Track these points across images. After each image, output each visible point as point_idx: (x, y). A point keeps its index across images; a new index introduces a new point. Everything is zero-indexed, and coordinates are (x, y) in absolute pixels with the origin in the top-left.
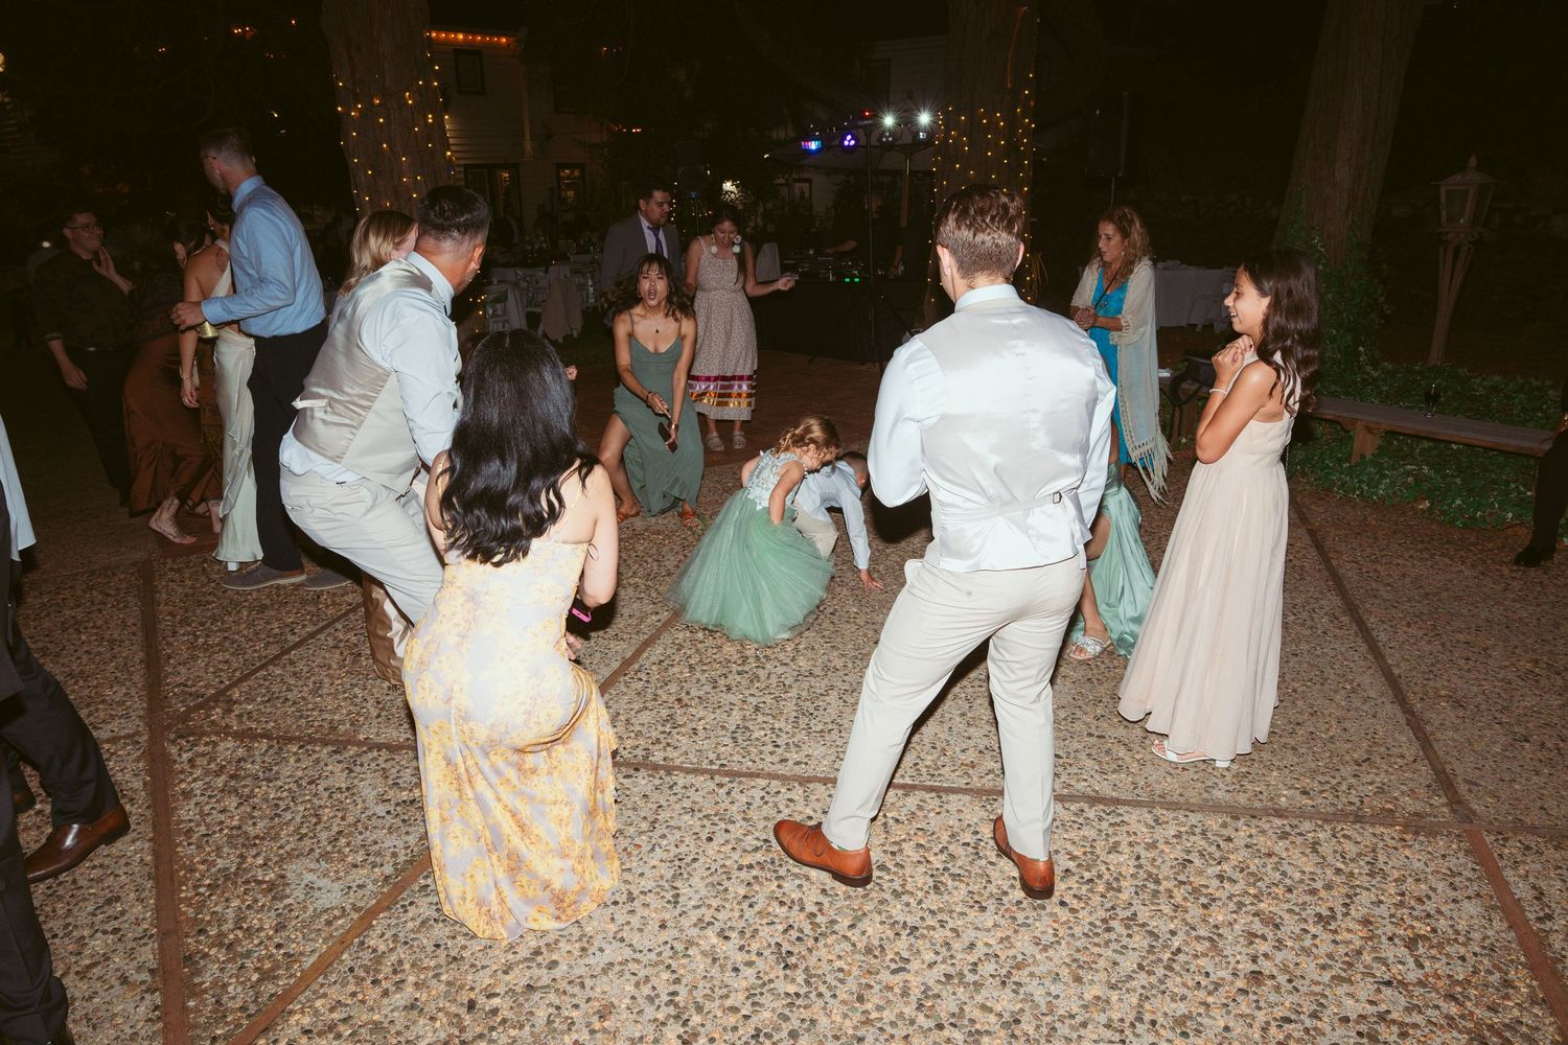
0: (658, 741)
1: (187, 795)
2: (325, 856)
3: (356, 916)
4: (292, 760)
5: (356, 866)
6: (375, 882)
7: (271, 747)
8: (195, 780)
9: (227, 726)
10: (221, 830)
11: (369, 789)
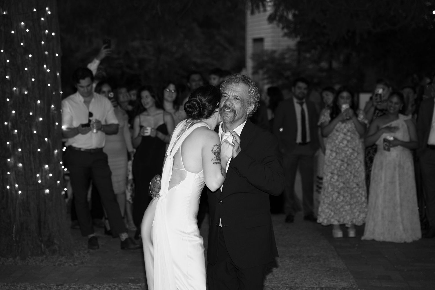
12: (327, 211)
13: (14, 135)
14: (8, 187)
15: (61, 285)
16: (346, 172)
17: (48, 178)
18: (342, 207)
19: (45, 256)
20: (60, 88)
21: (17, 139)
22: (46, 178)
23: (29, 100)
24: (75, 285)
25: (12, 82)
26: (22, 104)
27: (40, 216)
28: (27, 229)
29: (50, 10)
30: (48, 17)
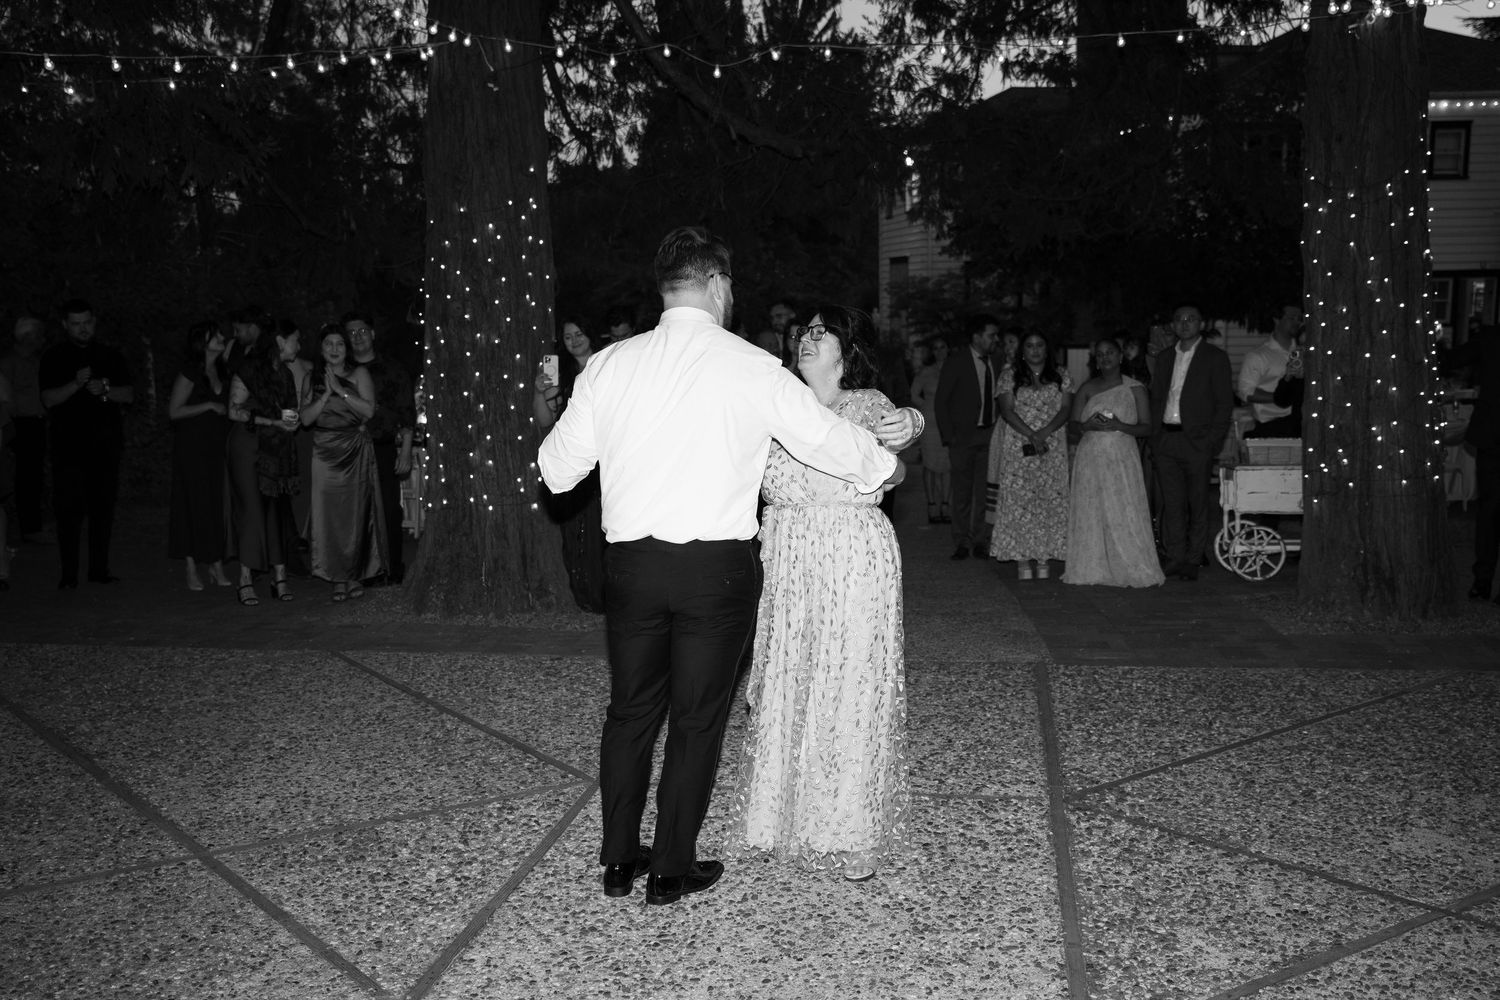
1: (1086, 854)
2: (1212, 930)
3: (1243, 982)
4: (1183, 852)
5: (1244, 946)
6: (1263, 963)
7: (1162, 837)
8: (1092, 844)
9: (1120, 811)
10: (1116, 887)
11: (1258, 891)
12: (1003, 536)
13: (477, 412)
14: (472, 500)
15: (557, 659)
16: (1039, 474)
17: (536, 483)
18: (1029, 531)
19: (534, 613)
21: (484, 419)
22: (532, 484)
23: (502, 354)
24: (582, 660)
25: (474, 325)
26: (491, 360)
27: (524, 546)
28: (503, 568)
29: (535, 202)
30: (531, 214)
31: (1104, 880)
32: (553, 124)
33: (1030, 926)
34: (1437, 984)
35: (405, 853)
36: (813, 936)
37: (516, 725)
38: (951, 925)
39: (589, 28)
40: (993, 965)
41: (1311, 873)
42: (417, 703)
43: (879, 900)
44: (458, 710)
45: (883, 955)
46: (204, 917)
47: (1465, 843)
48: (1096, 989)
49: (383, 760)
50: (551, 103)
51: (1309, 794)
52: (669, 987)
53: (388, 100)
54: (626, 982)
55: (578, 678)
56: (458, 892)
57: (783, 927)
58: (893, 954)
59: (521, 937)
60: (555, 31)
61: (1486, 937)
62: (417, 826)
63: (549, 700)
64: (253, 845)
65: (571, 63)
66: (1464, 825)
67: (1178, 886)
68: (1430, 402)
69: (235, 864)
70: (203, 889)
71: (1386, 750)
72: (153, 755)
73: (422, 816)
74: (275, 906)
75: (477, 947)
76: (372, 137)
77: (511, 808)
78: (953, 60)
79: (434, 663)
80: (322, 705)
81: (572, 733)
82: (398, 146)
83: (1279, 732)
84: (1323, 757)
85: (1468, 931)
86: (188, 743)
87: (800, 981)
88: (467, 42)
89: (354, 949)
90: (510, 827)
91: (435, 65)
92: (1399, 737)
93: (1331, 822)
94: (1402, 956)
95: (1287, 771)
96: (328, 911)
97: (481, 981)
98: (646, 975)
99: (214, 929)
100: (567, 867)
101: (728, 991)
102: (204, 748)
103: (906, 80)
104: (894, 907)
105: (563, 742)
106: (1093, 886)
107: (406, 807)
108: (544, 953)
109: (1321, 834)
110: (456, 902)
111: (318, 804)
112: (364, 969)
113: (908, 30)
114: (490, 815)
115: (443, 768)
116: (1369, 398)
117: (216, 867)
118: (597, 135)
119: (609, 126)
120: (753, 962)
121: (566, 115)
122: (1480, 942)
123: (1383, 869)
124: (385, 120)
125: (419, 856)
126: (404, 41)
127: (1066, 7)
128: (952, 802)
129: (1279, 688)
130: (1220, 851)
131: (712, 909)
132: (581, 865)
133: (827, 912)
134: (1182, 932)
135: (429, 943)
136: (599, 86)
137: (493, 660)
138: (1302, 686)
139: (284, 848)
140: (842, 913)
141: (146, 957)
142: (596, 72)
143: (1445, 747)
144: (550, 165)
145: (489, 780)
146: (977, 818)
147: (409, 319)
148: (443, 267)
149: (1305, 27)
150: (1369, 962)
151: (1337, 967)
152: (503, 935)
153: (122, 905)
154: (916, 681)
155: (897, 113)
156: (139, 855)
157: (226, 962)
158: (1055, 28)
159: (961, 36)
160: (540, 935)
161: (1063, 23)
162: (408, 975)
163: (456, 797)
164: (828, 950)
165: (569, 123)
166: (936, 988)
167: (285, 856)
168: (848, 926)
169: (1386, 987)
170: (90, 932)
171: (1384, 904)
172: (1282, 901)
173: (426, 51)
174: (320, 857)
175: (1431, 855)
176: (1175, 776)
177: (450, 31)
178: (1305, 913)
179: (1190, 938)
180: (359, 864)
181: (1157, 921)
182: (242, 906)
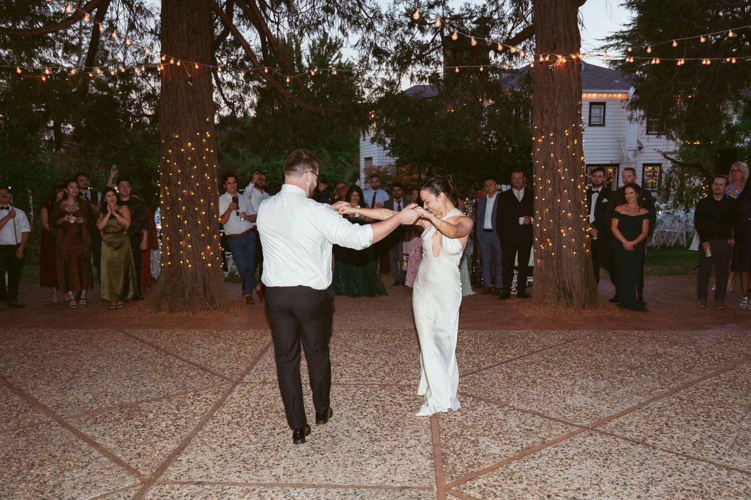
0: (651, 436)
2: (493, 438)
3: (505, 458)
4: (482, 406)
5: (506, 444)
6: (513, 451)
7: (473, 400)
11: (513, 422)
12: (411, 277)
13: (184, 224)
14: (182, 262)
15: (219, 331)
19: (209, 311)
20: (218, 191)
21: (187, 227)
22: (208, 255)
23: (195, 199)
24: (230, 331)
25: (183, 187)
26: (190, 202)
27: (205, 283)
28: (196, 292)
29: (210, 134)
30: (208, 139)
31: (450, 418)
32: (217, 99)
33: (418, 438)
34: (582, 457)
35: (151, 416)
36: (328, 445)
37: (201, 359)
38: (386, 438)
39: (232, 57)
40: (403, 455)
41: (534, 414)
42: (157, 351)
43: (356, 429)
44: (175, 353)
45: (357, 452)
46: (60, 447)
47: (596, 400)
48: (444, 463)
49: (141, 375)
50: (216, 89)
51: (534, 382)
52: (267, 468)
53: (143, 86)
54: (248, 466)
55: (229, 339)
56: (175, 431)
57: (315, 441)
58: (362, 451)
59: (203, 449)
60: (217, 58)
61: (602, 438)
62: (157, 404)
63: (215, 348)
64: (82, 415)
65: (225, 72)
66: (596, 393)
67: (480, 420)
68: (585, 220)
69: (74, 423)
70: (59, 435)
71: (566, 363)
72: (35, 376)
73: (159, 400)
74: (92, 440)
75: (184, 454)
76: (135, 102)
77: (199, 395)
78: (389, 75)
79: (164, 333)
80: (113, 353)
81: (226, 362)
82: (147, 107)
83: (523, 356)
84: (540, 366)
85: (596, 436)
86: (51, 371)
87: (323, 463)
88: (178, 64)
89: (128, 457)
90: (198, 403)
91: (164, 73)
92: (572, 358)
93: (543, 393)
94: (569, 446)
95: (526, 372)
96: (117, 442)
97: (185, 469)
98: (257, 463)
99: (64, 451)
100: (223, 419)
101: (292, 469)
102: (58, 373)
103: (369, 84)
104: (362, 432)
105: (222, 366)
106: (445, 421)
107: (152, 396)
108: (212, 455)
109: (539, 398)
110: (174, 436)
111: (111, 396)
112: (133, 466)
113: (370, 62)
114: (189, 398)
115: (168, 379)
116: (560, 218)
117: (64, 425)
118: (237, 104)
119: (241, 100)
120: (303, 456)
121: (223, 95)
122: (600, 440)
123: (563, 411)
124: (141, 95)
125: (157, 417)
126: (150, 61)
127: (437, 53)
128: (387, 387)
129: (523, 338)
130: (497, 406)
131: (285, 435)
132: (229, 417)
133: (334, 434)
134: (481, 439)
135: (162, 454)
136: (237, 83)
137: (191, 331)
138: (533, 337)
139: (96, 415)
140: (340, 435)
141: (33, 465)
142: (236, 76)
143: (590, 361)
144: (216, 117)
145: (189, 383)
146: (397, 394)
147: (152, 183)
148: (168, 161)
149: (532, 65)
150: (556, 449)
151: (543, 452)
152: (195, 449)
153: (21, 443)
154: (373, 337)
155: (366, 98)
156: (29, 420)
157: (70, 465)
158: (432, 62)
159: (393, 64)
160: (211, 448)
161: (435, 60)
162: (153, 468)
163: (174, 390)
164: (334, 450)
165: (224, 99)
166: (379, 465)
167: (97, 419)
168: (343, 440)
169: (563, 459)
170: (7, 455)
171: (562, 426)
172: (522, 426)
173: (160, 67)
174: (113, 419)
175: (583, 406)
176: (480, 375)
177: (171, 59)
178: (531, 430)
179: (484, 441)
180: (130, 421)
181: (471, 435)
182: (77, 441)
